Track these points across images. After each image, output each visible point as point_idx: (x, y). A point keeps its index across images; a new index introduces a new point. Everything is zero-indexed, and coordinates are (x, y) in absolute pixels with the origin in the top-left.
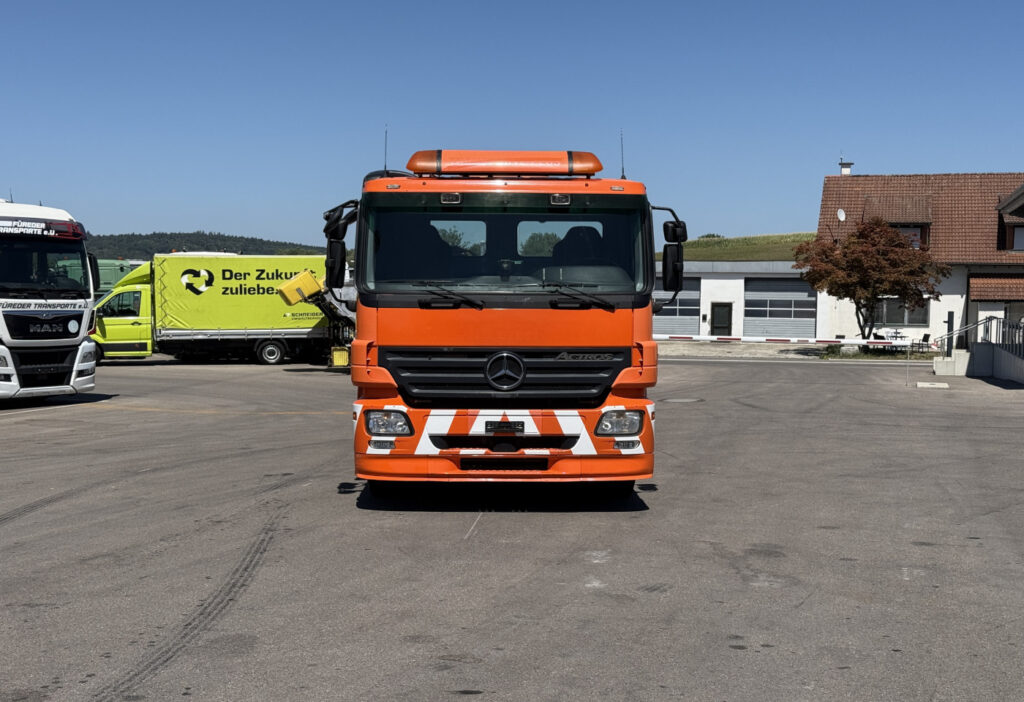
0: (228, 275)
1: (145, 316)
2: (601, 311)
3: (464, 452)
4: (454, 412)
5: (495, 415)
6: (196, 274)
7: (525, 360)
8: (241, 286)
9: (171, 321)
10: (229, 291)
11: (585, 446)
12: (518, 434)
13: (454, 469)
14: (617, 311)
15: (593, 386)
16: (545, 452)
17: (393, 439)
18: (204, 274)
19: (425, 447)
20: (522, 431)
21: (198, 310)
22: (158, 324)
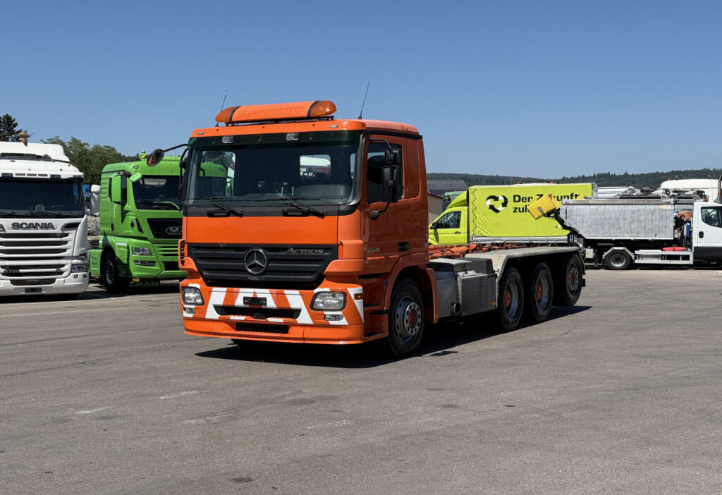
0: (517, 199)
1: (463, 228)
2: (315, 217)
3: (233, 318)
4: (225, 289)
5: (248, 292)
6: (496, 199)
7: (268, 253)
8: (526, 206)
9: (479, 231)
10: (518, 210)
11: (305, 318)
12: (263, 307)
13: (230, 330)
14: (326, 218)
15: (312, 272)
16: (280, 320)
17: (193, 307)
18: (501, 198)
19: (211, 313)
20: (266, 304)
21: (497, 223)
22: (471, 233)
